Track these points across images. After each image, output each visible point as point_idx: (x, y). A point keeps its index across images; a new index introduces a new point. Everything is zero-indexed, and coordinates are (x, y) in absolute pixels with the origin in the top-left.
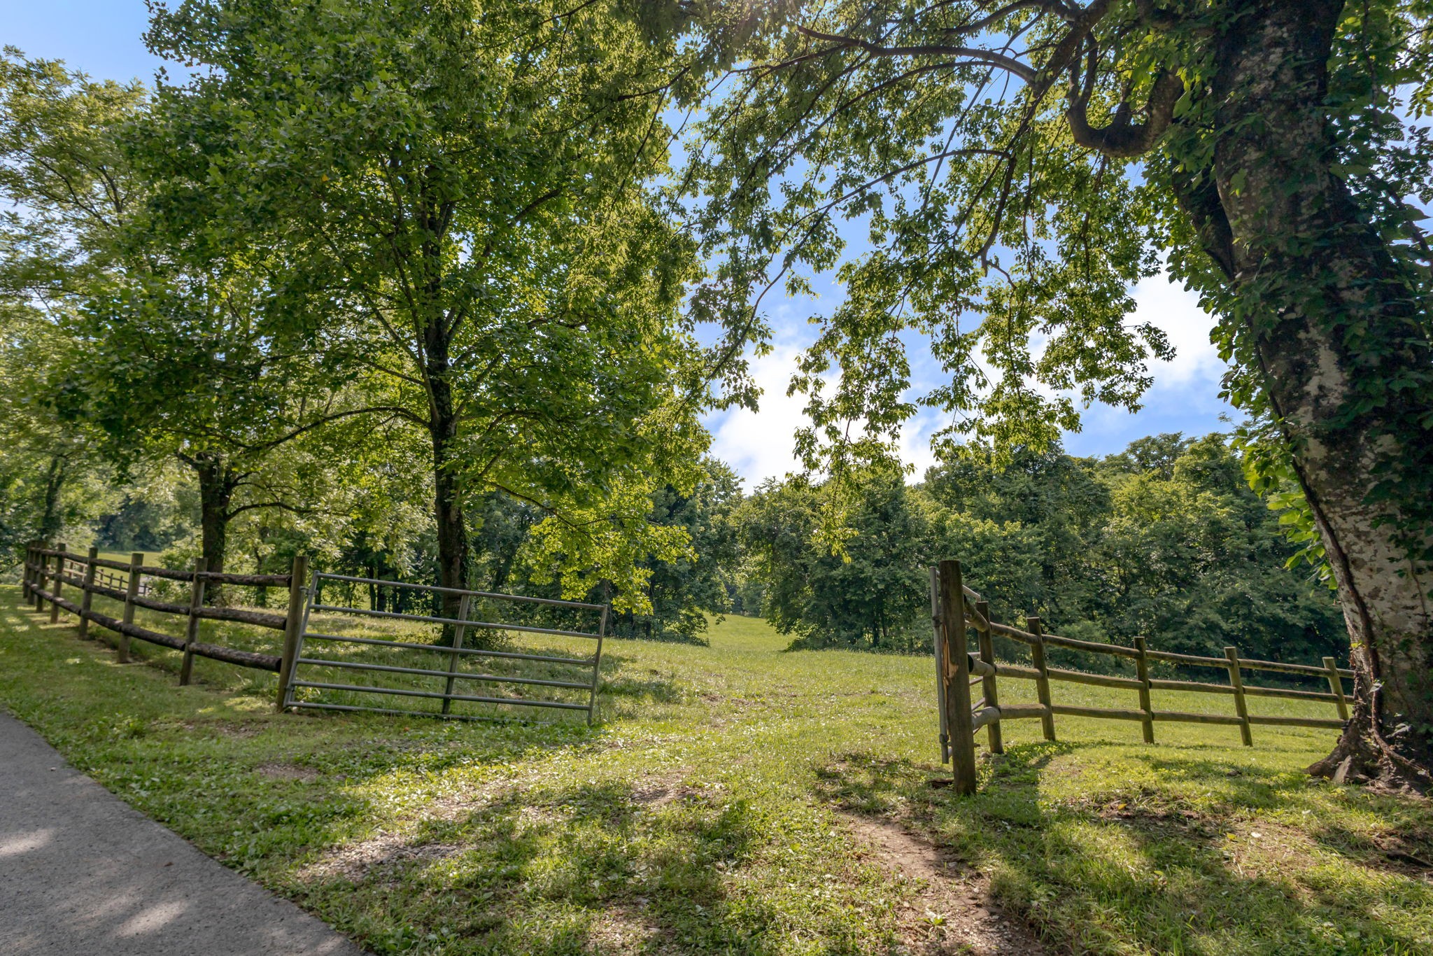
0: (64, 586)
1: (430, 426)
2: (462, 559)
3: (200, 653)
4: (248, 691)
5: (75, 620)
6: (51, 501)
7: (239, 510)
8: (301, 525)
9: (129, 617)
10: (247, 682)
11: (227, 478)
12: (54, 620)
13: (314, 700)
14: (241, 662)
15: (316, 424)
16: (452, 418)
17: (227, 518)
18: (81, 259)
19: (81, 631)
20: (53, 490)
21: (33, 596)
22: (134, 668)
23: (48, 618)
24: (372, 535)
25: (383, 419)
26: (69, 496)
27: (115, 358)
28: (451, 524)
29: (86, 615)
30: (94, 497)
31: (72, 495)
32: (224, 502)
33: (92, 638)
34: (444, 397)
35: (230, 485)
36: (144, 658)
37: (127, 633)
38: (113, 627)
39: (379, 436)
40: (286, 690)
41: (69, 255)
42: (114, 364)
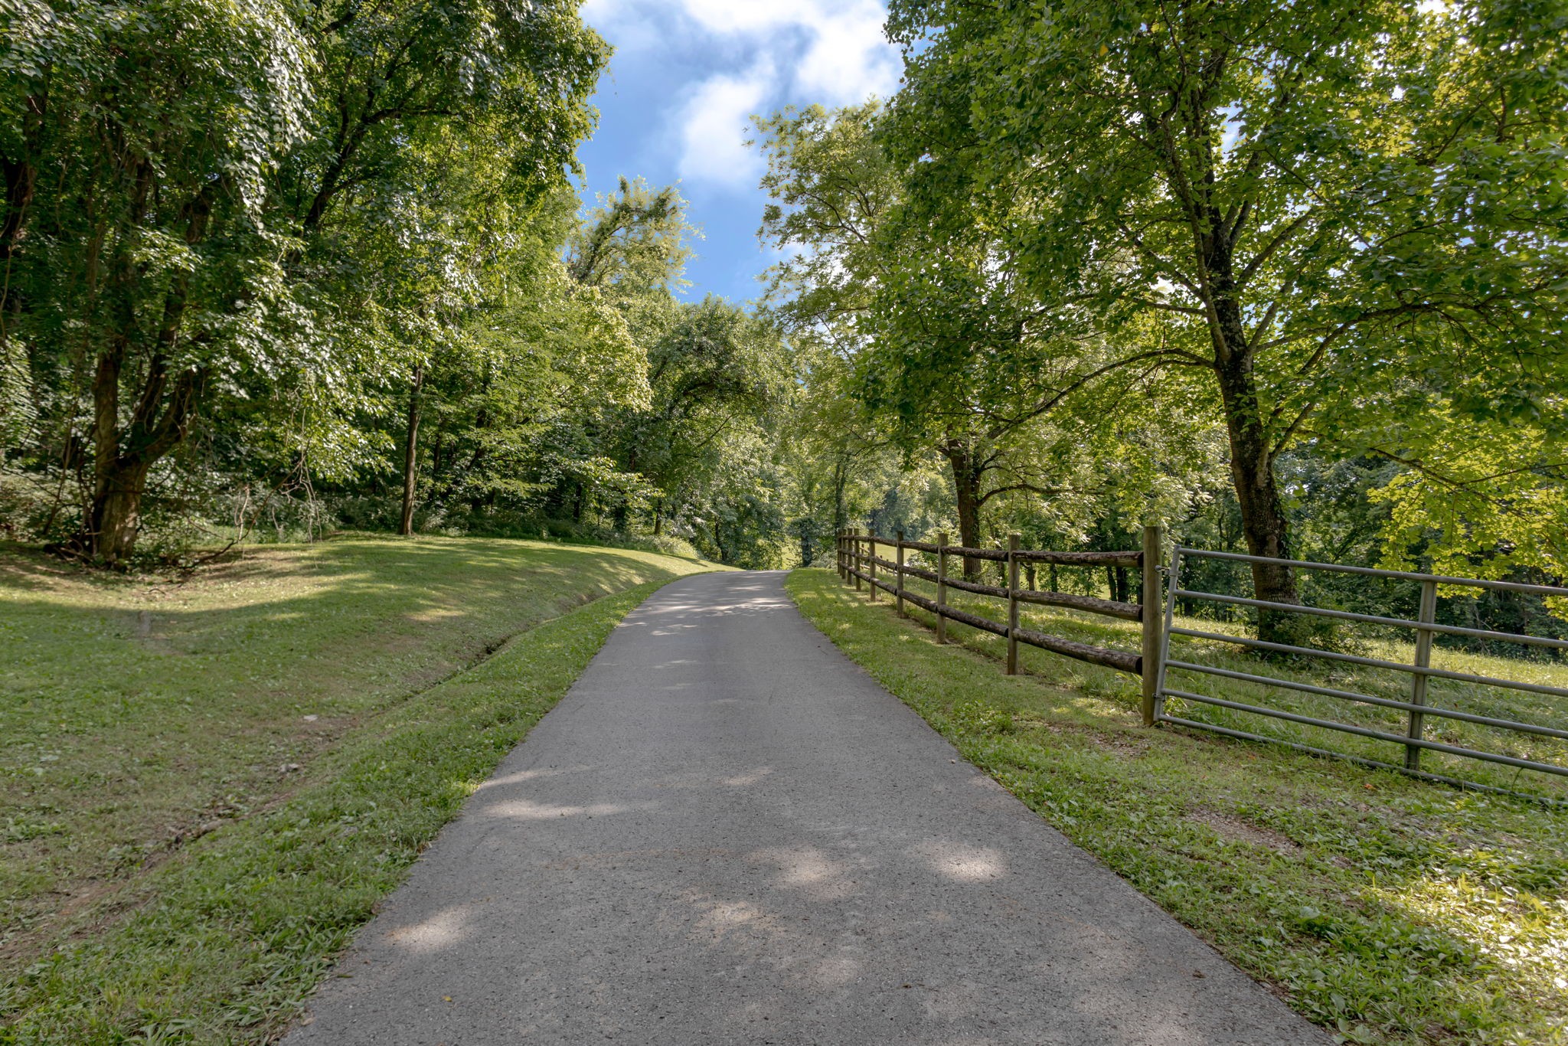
0: (878, 568)
1: (1216, 365)
2: (1279, 536)
3: (1027, 641)
4: (1083, 691)
5: (890, 599)
6: (839, 500)
7: (988, 495)
8: (1044, 507)
9: (942, 600)
10: (1079, 680)
11: (975, 463)
12: (873, 599)
13: (1182, 715)
14: (1082, 657)
15: (1075, 386)
16: (1245, 350)
17: (980, 502)
18: (848, 278)
19: (897, 608)
20: (839, 490)
21: (853, 577)
22: (951, 650)
23: (868, 597)
24: (1124, 514)
25: (1140, 371)
26: (849, 495)
27: (905, 340)
28: (1259, 491)
29: (902, 596)
30: (865, 494)
31: (851, 494)
32: (975, 490)
33: (907, 617)
34: (1233, 324)
35: (979, 471)
36: (960, 641)
37: (943, 614)
38: (928, 607)
39: (1137, 395)
40: (1151, 701)
41: (840, 277)
42: (905, 346)
